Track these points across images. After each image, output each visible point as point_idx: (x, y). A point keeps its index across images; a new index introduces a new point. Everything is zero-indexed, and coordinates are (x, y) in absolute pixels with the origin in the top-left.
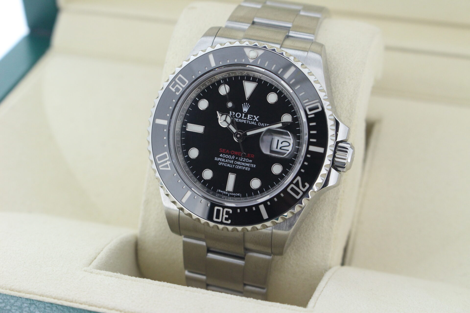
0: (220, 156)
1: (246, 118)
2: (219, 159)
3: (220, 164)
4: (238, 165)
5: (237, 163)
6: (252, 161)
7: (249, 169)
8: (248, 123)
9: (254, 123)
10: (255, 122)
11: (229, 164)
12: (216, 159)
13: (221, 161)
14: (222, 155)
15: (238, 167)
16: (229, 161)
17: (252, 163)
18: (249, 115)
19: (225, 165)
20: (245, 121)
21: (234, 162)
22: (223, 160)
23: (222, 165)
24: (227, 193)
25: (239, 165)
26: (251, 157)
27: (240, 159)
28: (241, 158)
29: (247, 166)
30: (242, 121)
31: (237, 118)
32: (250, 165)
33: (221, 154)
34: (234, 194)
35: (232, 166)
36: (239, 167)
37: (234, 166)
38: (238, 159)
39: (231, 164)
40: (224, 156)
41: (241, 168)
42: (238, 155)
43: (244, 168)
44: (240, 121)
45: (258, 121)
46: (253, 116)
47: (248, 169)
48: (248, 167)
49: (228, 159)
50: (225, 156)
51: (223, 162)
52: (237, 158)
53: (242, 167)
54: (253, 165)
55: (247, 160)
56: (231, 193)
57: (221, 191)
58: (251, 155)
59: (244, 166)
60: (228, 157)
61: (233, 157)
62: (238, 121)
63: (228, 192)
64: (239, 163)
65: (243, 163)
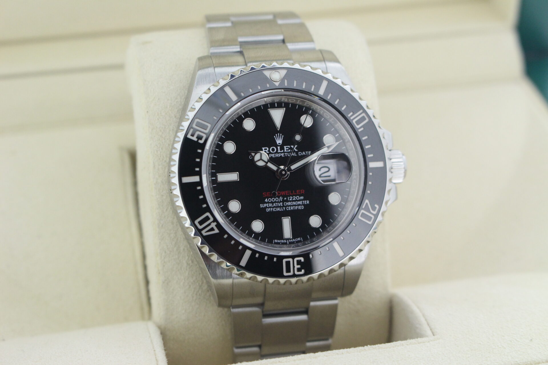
0: (265, 201)
1: (283, 151)
2: (265, 206)
3: (268, 210)
4: (288, 206)
5: (287, 204)
6: (303, 197)
7: (303, 208)
8: (286, 156)
9: (293, 154)
10: (295, 153)
11: (278, 208)
12: (262, 206)
13: (267, 206)
14: (268, 200)
15: (289, 208)
16: (277, 204)
17: (304, 200)
18: (285, 147)
19: (274, 210)
20: (282, 155)
21: (283, 204)
22: (270, 205)
23: (270, 210)
24: (285, 241)
25: (291, 206)
26: (301, 193)
27: (290, 199)
28: (290, 197)
29: (299, 204)
30: (279, 155)
31: (272, 153)
32: (303, 202)
33: (266, 199)
34: (294, 240)
35: (283, 209)
36: (291, 208)
37: (284, 208)
38: (287, 199)
39: (281, 207)
40: (270, 200)
41: (293, 208)
42: (286, 194)
43: (297, 208)
44: (277, 156)
45: (297, 150)
46: (290, 147)
47: (301, 208)
48: (301, 205)
49: (275, 202)
50: (272, 200)
51: (270, 207)
52: (285, 199)
53: (295, 207)
54: (306, 202)
55: (298, 198)
56: (290, 240)
57: (279, 241)
58: (300, 191)
59: (295, 205)
60: (275, 200)
61: (281, 198)
62: (275, 156)
63: (287, 239)
64: (289, 203)
65: (294, 202)
